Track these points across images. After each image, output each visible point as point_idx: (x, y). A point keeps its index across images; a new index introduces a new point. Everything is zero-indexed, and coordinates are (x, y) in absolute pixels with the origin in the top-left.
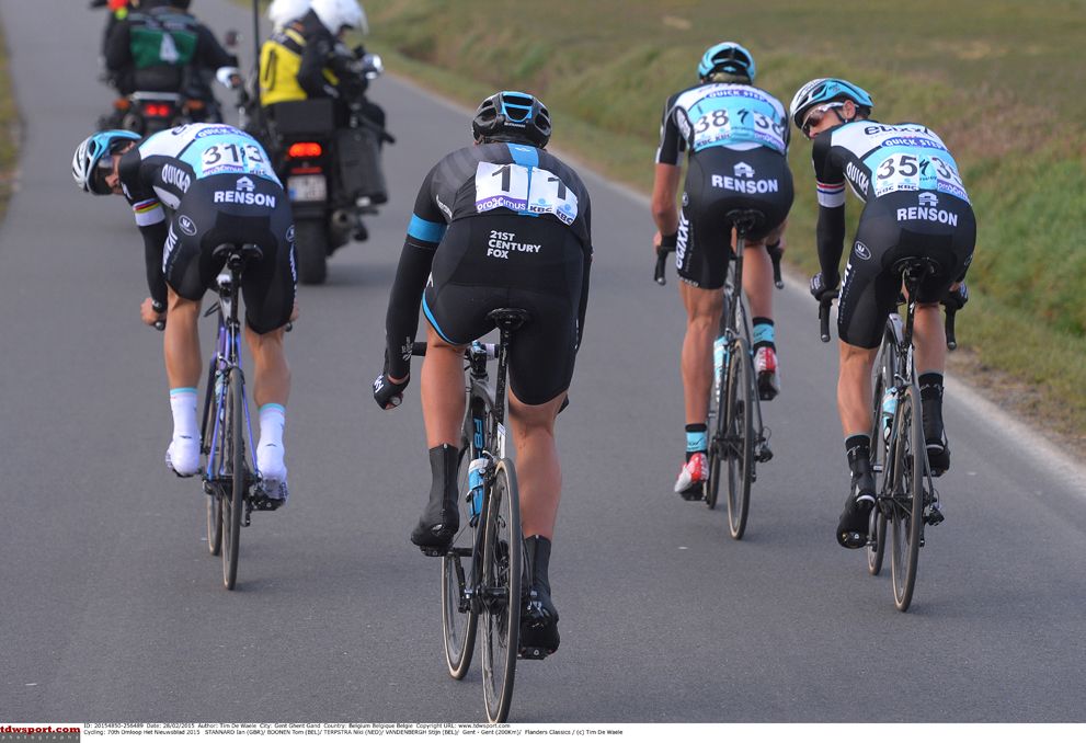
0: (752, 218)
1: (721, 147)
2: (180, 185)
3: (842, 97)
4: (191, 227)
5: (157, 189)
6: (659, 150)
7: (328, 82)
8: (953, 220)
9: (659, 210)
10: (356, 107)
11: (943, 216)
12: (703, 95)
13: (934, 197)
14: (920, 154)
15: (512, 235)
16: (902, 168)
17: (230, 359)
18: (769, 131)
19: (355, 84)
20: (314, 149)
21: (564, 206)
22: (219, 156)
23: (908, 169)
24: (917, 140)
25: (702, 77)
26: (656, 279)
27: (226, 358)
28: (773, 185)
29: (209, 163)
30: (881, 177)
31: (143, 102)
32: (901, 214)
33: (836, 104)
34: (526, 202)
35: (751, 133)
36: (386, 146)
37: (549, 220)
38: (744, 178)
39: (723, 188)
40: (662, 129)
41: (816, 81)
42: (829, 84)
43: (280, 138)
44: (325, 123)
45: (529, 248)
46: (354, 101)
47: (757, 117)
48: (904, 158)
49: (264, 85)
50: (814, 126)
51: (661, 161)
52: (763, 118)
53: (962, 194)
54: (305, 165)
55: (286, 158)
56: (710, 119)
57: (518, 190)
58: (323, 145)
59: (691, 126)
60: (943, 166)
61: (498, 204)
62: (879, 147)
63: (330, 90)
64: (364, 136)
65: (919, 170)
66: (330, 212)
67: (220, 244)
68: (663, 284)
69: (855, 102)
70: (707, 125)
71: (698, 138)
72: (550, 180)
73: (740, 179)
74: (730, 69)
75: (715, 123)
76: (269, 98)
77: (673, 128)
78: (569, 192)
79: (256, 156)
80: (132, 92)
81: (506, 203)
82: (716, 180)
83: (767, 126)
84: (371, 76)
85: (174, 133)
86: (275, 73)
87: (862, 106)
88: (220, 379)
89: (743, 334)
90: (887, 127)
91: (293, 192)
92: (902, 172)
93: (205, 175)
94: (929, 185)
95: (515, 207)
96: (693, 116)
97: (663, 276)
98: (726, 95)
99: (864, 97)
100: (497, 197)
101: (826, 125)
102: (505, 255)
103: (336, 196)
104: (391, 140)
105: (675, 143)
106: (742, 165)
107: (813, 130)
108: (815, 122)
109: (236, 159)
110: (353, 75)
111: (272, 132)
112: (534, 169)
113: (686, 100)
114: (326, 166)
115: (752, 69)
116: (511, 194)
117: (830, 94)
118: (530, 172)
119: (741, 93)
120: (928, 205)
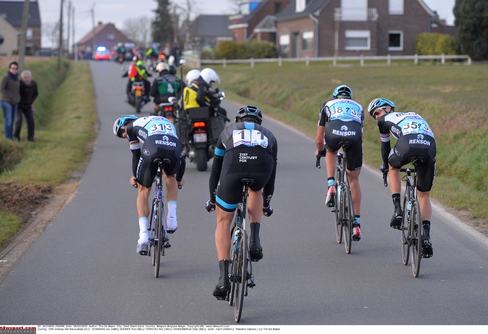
0: (348, 144)
1: (339, 120)
2: (144, 137)
3: (386, 105)
4: (148, 153)
5: (138, 137)
6: (319, 121)
7: (207, 101)
8: (429, 143)
9: (318, 142)
10: (216, 109)
11: (425, 142)
12: (335, 102)
13: (422, 136)
14: (418, 122)
15: (247, 154)
16: (413, 126)
17: (159, 198)
18: (356, 116)
19: (216, 102)
20: (202, 124)
21: (264, 142)
22: (156, 128)
23: (414, 126)
24: (415, 117)
25: (334, 97)
26: (317, 166)
27: (157, 198)
28: (354, 133)
29: (153, 130)
30: (405, 129)
31: (164, 107)
32: (411, 142)
33: (384, 107)
34: (250, 142)
35: (349, 116)
36: (227, 123)
37: (258, 147)
38: (344, 131)
39: (336, 135)
40: (320, 114)
41: (376, 100)
42: (381, 100)
43: (191, 120)
44: (206, 115)
45: (253, 158)
46: (215, 107)
47: (352, 111)
48: (413, 122)
49: (185, 102)
50: (377, 115)
51: (320, 125)
52: (355, 111)
53: (432, 135)
54: (199, 130)
55: (193, 127)
56: (337, 110)
57: (247, 138)
58: (206, 123)
59: (330, 112)
60: (426, 126)
61: (240, 143)
62: (403, 120)
63: (207, 104)
64: (219, 119)
65: (418, 127)
66: (208, 146)
67: (155, 159)
68: (320, 168)
69: (390, 106)
70: (335, 112)
71: (332, 116)
72: (258, 133)
73: (342, 131)
74: (344, 94)
75: (338, 112)
76: (186, 107)
77: (324, 114)
78: (265, 137)
79: (169, 128)
80: (159, 103)
81: (243, 143)
82: (334, 131)
83: (355, 114)
84: (221, 99)
85: (145, 119)
86: (188, 98)
87: (392, 107)
88: (156, 205)
89: (347, 184)
90: (404, 114)
91: (195, 139)
92: (412, 127)
93: (151, 135)
94: (421, 132)
95: (247, 144)
96: (331, 109)
97: (319, 165)
98: (343, 102)
99: (392, 104)
100: (240, 141)
101: (382, 114)
102: (245, 161)
103: (210, 140)
104: (229, 121)
105: (325, 119)
106: (344, 126)
107: (377, 117)
108: (377, 113)
109: (162, 129)
110: (215, 98)
111: (188, 118)
112: (252, 130)
113: (329, 104)
114: (207, 130)
115: (351, 94)
116: (245, 140)
117: (382, 104)
118: (251, 131)
119: (348, 102)
120: (420, 139)
